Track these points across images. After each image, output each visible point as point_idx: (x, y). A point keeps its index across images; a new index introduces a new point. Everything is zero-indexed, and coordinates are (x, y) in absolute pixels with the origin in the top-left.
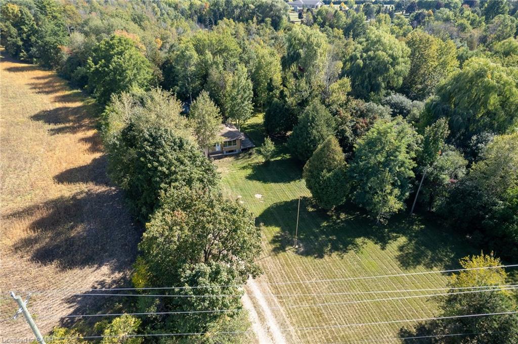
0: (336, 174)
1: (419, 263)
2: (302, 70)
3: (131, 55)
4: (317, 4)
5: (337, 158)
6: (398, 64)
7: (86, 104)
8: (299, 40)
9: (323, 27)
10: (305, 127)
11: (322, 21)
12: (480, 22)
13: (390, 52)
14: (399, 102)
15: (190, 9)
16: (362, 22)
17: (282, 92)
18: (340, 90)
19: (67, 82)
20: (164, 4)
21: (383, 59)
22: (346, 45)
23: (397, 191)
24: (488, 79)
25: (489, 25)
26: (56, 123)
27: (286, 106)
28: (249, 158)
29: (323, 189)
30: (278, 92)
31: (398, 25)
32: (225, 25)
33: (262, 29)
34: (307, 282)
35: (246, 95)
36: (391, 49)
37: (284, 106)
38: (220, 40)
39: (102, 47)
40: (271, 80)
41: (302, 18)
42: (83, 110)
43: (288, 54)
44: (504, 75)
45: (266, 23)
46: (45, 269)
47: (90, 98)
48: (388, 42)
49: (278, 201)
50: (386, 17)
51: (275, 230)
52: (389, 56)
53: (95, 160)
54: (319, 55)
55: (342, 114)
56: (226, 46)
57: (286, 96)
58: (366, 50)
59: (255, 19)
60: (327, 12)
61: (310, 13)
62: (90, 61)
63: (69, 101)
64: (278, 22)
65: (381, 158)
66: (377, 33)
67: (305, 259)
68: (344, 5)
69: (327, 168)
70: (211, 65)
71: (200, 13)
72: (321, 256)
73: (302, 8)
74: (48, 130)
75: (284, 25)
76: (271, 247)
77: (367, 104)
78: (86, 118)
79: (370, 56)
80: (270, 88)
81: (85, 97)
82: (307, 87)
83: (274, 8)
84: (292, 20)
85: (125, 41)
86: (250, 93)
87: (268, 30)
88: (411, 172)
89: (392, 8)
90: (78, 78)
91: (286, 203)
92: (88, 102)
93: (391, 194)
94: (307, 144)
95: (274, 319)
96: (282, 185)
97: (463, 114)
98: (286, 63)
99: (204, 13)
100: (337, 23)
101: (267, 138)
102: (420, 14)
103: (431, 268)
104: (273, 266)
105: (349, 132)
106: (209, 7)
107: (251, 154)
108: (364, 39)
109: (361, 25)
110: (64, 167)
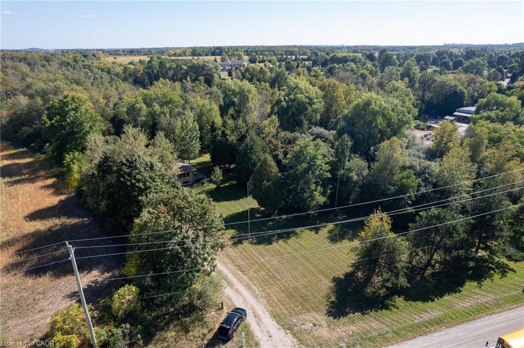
0: (274, 183)
1: (344, 239)
2: (238, 112)
3: (87, 110)
4: (244, 63)
5: (273, 171)
6: (314, 103)
7: (37, 159)
8: (232, 91)
9: (252, 81)
10: (246, 154)
11: (250, 77)
12: (376, 72)
13: (307, 95)
14: (319, 133)
15: (124, 72)
16: (284, 76)
17: (223, 132)
18: (271, 126)
19: (10, 143)
20: (96, 69)
21: (302, 100)
22: (272, 94)
23: (319, 188)
24: (373, 106)
25: (383, 74)
26: (10, 176)
27: (228, 143)
28: (202, 186)
29: (266, 196)
30: (220, 132)
31: (314, 76)
32: (161, 85)
33: (197, 86)
34: (262, 260)
35: (194, 135)
36: (306, 92)
37: (226, 142)
38: (164, 94)
39: (56, 105)
40: (213, 122)
41: (232, 76)
42: (36, 164)
43: (224, 103)
44: (383, 103)
45: (200, 81)
46: (40, 280)
47: (39, 154)
48: (303, 87)
49: (231, 213)
50: (303, 71)
51: (232, 232)
52: (306, 97)
53: (61, 201)
54: (251, 99)
55: (274, 143)
56: (170, 99)
57: (227, 135)
58: (288, 95)
59: (188, 78)
60: (253, 69)
61: (238, 70)
62: (44, 118)
63: (18, 158)
64: (211, 80)
65: (305, 165)
66: (295, 81)
67: (258, 247)
68: (268, 64)
69: (267, 180)
70: (159, 115)
71: (134, 76)
72: (270, 243)
73: (230, 68)
74: (5, 183)
75: (216, 83)
76: (230, 243)
77: (293, 134)
78: (41, 170)
79: (291, 98)
80: (213, 129)
81: (34, 154)
82: (244, 125)
83: (206, 68)
84: (222, 77)
85: (78, 99)
86: (197, 133)
87: (203, 87)
88: (328, 174)
89: (310, 64)
90: (23, 138)
91: (238, 213)
92: (39, 158)
93: (316, 190)
94: (249, 167)
95: (241, 284)
96: (233, 202)
97: (362, 132)
98: (223, 111)
99: (139, 75)
100: (263, 77)
101: (216, 167)
102: (332, 68)
103: (353, 240)
104: (234, 254)
105: (281, 156)
106: (143, 70)
107: (203, 183)
108: (286, 87)
109: (284, 78)
110: (32, 209)
